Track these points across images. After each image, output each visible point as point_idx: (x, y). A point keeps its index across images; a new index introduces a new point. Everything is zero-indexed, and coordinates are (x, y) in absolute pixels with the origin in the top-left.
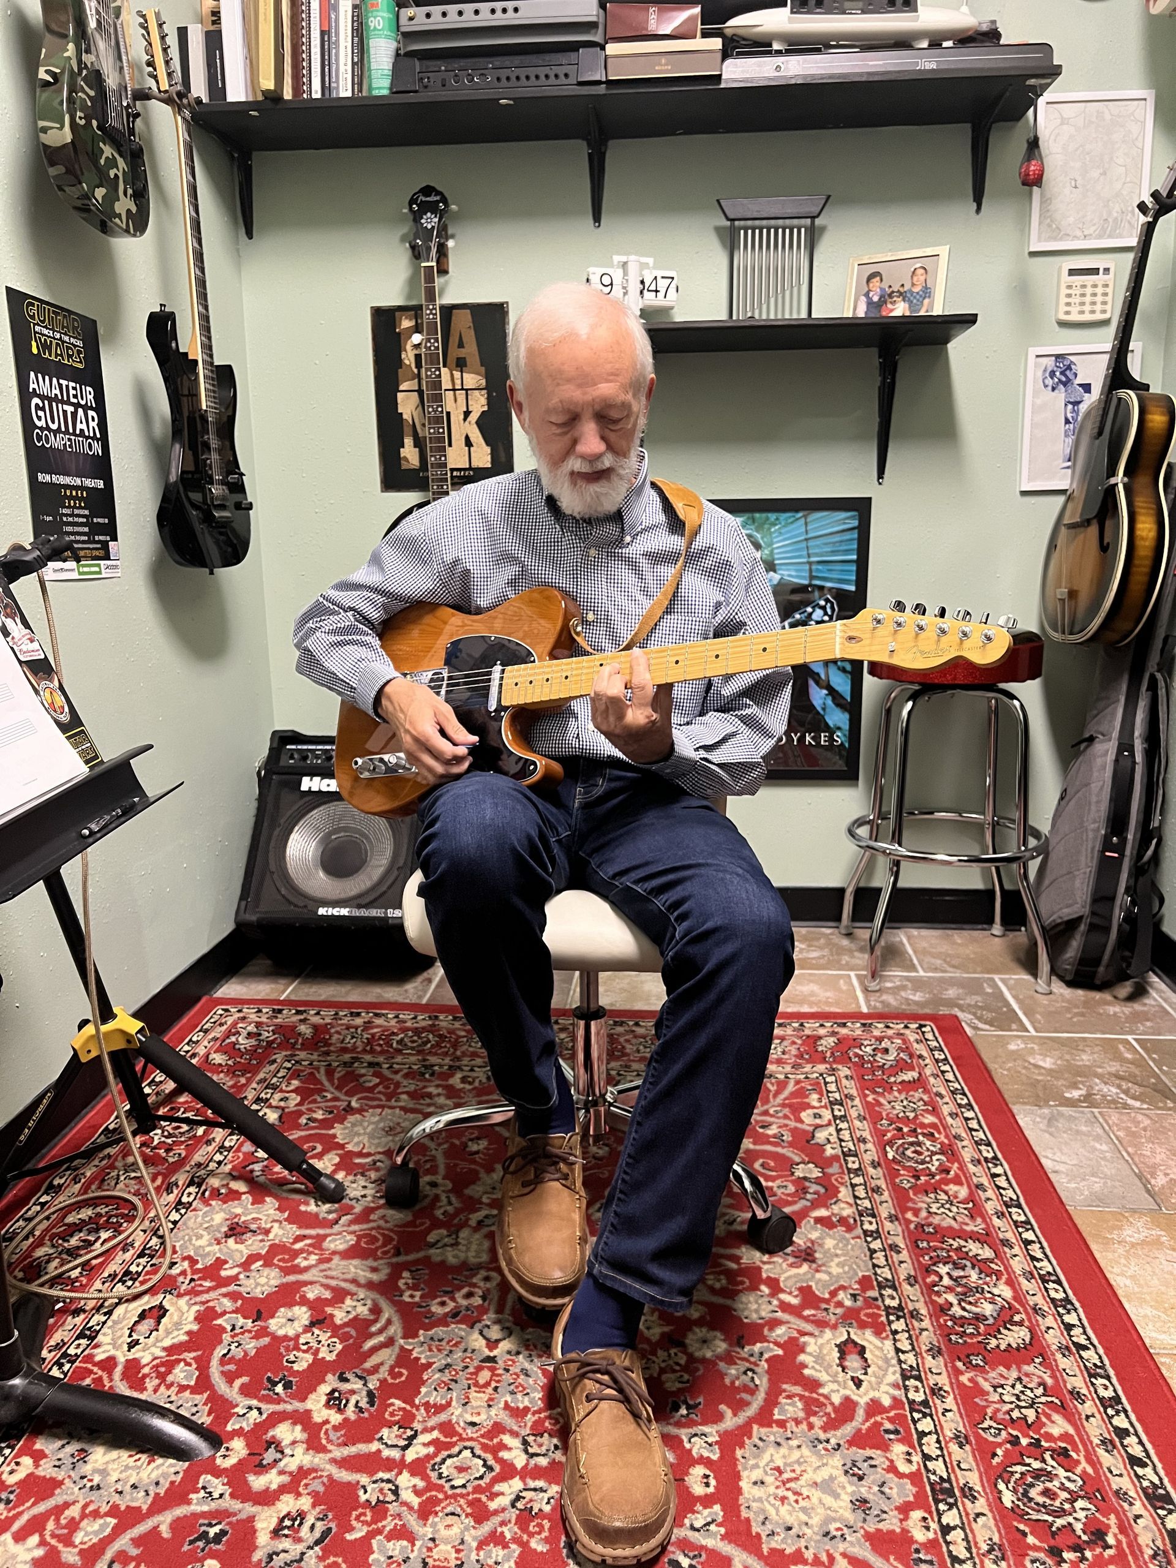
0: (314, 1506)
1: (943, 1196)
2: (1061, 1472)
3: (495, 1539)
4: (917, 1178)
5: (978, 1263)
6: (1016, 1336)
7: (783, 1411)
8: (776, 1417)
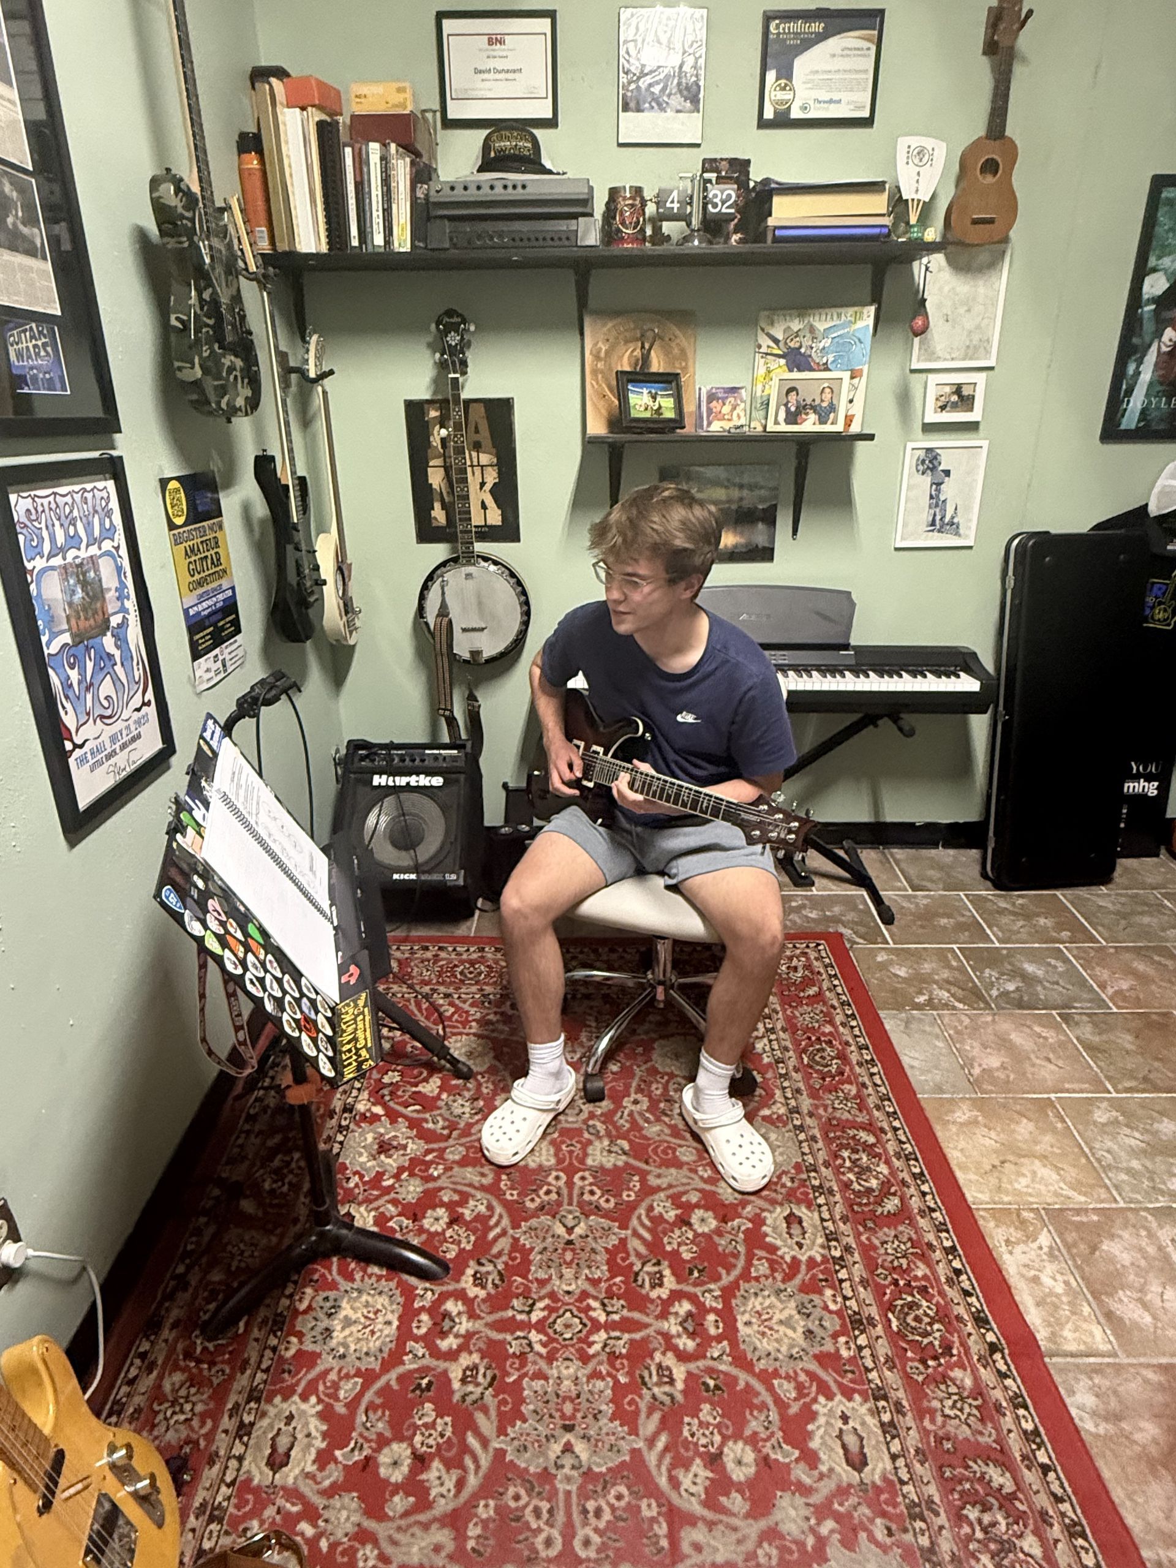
0: (482, 1358)
1: (841, 1094)
2: (925, 1303)
3: (596, 1375)
4: (823, 1079)
5: (868, 1148)
6: (892, 1204)
7: (757, 1270)
8: (754, 1274)
